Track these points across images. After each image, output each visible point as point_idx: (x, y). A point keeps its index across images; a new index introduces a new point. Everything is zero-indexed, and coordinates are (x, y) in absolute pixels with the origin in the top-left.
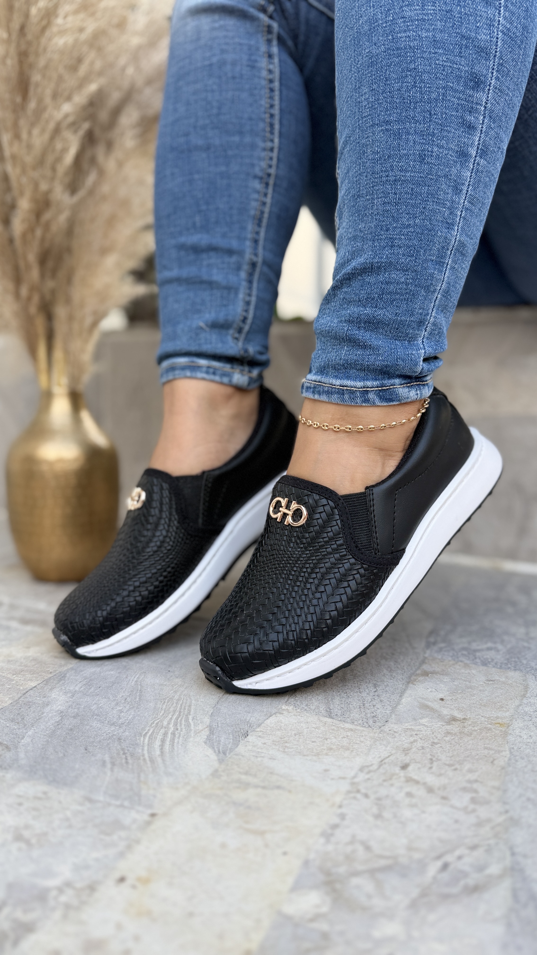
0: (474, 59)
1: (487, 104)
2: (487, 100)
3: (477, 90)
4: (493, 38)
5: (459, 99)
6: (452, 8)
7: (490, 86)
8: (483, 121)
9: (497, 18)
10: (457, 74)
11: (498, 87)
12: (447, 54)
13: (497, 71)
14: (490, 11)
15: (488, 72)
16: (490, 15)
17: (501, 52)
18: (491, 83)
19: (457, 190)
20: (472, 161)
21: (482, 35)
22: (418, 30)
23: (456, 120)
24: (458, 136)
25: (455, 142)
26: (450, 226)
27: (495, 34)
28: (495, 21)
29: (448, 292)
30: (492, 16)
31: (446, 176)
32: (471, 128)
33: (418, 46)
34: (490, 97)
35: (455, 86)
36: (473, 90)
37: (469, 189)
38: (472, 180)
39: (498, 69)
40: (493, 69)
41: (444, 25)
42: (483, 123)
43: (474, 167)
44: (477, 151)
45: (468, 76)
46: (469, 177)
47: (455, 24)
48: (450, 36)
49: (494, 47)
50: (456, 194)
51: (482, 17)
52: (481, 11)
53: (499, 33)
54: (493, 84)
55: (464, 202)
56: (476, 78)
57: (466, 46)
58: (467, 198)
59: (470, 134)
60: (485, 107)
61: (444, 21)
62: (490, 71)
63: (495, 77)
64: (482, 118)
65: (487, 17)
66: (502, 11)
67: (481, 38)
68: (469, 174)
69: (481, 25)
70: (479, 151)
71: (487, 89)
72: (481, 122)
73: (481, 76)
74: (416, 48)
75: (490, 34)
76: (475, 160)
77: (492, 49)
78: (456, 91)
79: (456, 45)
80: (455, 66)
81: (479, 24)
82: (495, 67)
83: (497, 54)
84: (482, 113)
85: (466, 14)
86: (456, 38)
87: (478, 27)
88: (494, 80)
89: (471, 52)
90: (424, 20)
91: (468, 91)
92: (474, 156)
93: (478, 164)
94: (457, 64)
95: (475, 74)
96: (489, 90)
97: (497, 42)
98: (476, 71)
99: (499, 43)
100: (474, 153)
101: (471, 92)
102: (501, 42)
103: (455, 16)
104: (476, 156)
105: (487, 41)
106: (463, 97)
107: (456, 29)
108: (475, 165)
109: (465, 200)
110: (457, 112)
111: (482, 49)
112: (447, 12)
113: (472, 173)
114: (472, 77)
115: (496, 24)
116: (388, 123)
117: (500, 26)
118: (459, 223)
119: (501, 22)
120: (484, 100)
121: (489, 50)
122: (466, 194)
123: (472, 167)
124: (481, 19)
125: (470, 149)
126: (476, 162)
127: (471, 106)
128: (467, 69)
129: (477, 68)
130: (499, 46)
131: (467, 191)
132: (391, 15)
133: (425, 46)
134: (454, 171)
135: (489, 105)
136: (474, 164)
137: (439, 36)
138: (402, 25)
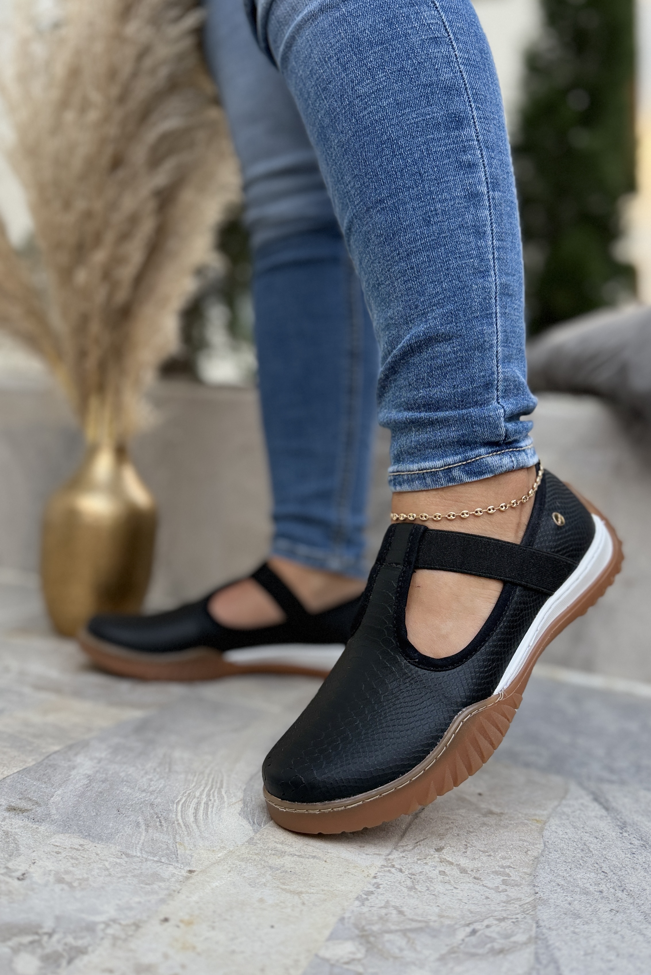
0: (445, 101)
1: (478, 137)
2: (477, 133)
3: (462, 128)
4: (457, 73)
5: (445, 145)
6: (403, 66)
7: (473, 118)
8: (482, 154)
9: (452, 54)
10: (434, 123)
11: (482, 116)
12: (415, 111)
13: (474, 102)
14: (443, 49)
15: (466, 106)
16: (444, 53)
17: (470, 83)
18: (473, 116)
19: (479, 234)
20: (486, 198)
21: (444, 75)
22: (378, 102)
23: (451, 167)
24: (461, 181)
25: (458, 189)
26: (484, 274)
27: (457, 68)
28: (452, 57)
29: (507, 340)
30: (447, 52)
31: (461, 227)
32: (471, 166)
33: (383, 117)
34: (479, 129)
35: (436, 135)
36: (457, 130)
37: (493, 228)
38: (492, 217)
39: (474, 99)
40: (470, 102)
41: (402, 85)
42: (482, 157)
43: (490, 203)
44: (488, 187)
45: (447, 120)
46: (488, 216)
47: (412, 78)
48: (411, 91)
49: (461, 81)
50: (480, 239)
51: (437, 57)
52: (433, 53)
53: (461, 66)
54: (476, 116)
55: (493, 243)
56: (456, 117)
57: (432, 92)
58: (494, 237)
59: (473, 173)
60: (478, 141)
61: (399, 81)
62: (467, 105)
63: (475, 108)
64: (479, 152)
65: (442, 56)
66: (455, 45)
67: (445, 78)
68: (487, 212)
69: (439, 66)
70: (490, 185)
71: (472, 123)
72: (480, 156)
73: (460, 113)
74: (382, 119)
75: (452, 70)
76: (489, 196)
77: (460, 84)
78: (439, 140)
79: (422, 97)
80: (429, 117)
81: (437, 66)
82: (471, 99)
83: (467, 86)
84: (478, 147)
85: (420, 63)
86: (419, 90)
87: (437, 69)
88: (475, 112)
89: (439, 96)
90: (379, 90)
91: (453, 133)
92: (486, 193)
93: (493, 199)
94: (429, 114)
95: (453, 114)
96: (474, 123)
97: (462, 75)
98: (452, 111)
99: (464, 76)
100: (485, 190)
101: (457, 132)
102: (466, 74)
103: (409, 71)
104: (488, 192)
105: (452, 78)
106: (449, 141)
107: (415, 82)
108: (491, 201)
109: (493, 240)
110: (449, 158)
111: (450, 87)
112: (399, 71)
113: (490, 210)
114: (451, 118)
115: (454, 59)
116: (381, 201)
117: (458, 59)
118: (494, 266)
119: (458, 56)
120: (474, 134)
121: (458, 85)
122: (492, 233)
123: (488, 204)
124: (437, 60)
125: (479, 187)
126: (490, 197)
127: (462, 146)
128: (442, 113)
129: (453, 108)
130: (466, 78)
131: (492, 230)
132: (346, 100)
133: (391, 113)
134: (469, 217)
135: (481, 137)
136: (489, 200)
137: (400, 98)
138: (360, 104)
